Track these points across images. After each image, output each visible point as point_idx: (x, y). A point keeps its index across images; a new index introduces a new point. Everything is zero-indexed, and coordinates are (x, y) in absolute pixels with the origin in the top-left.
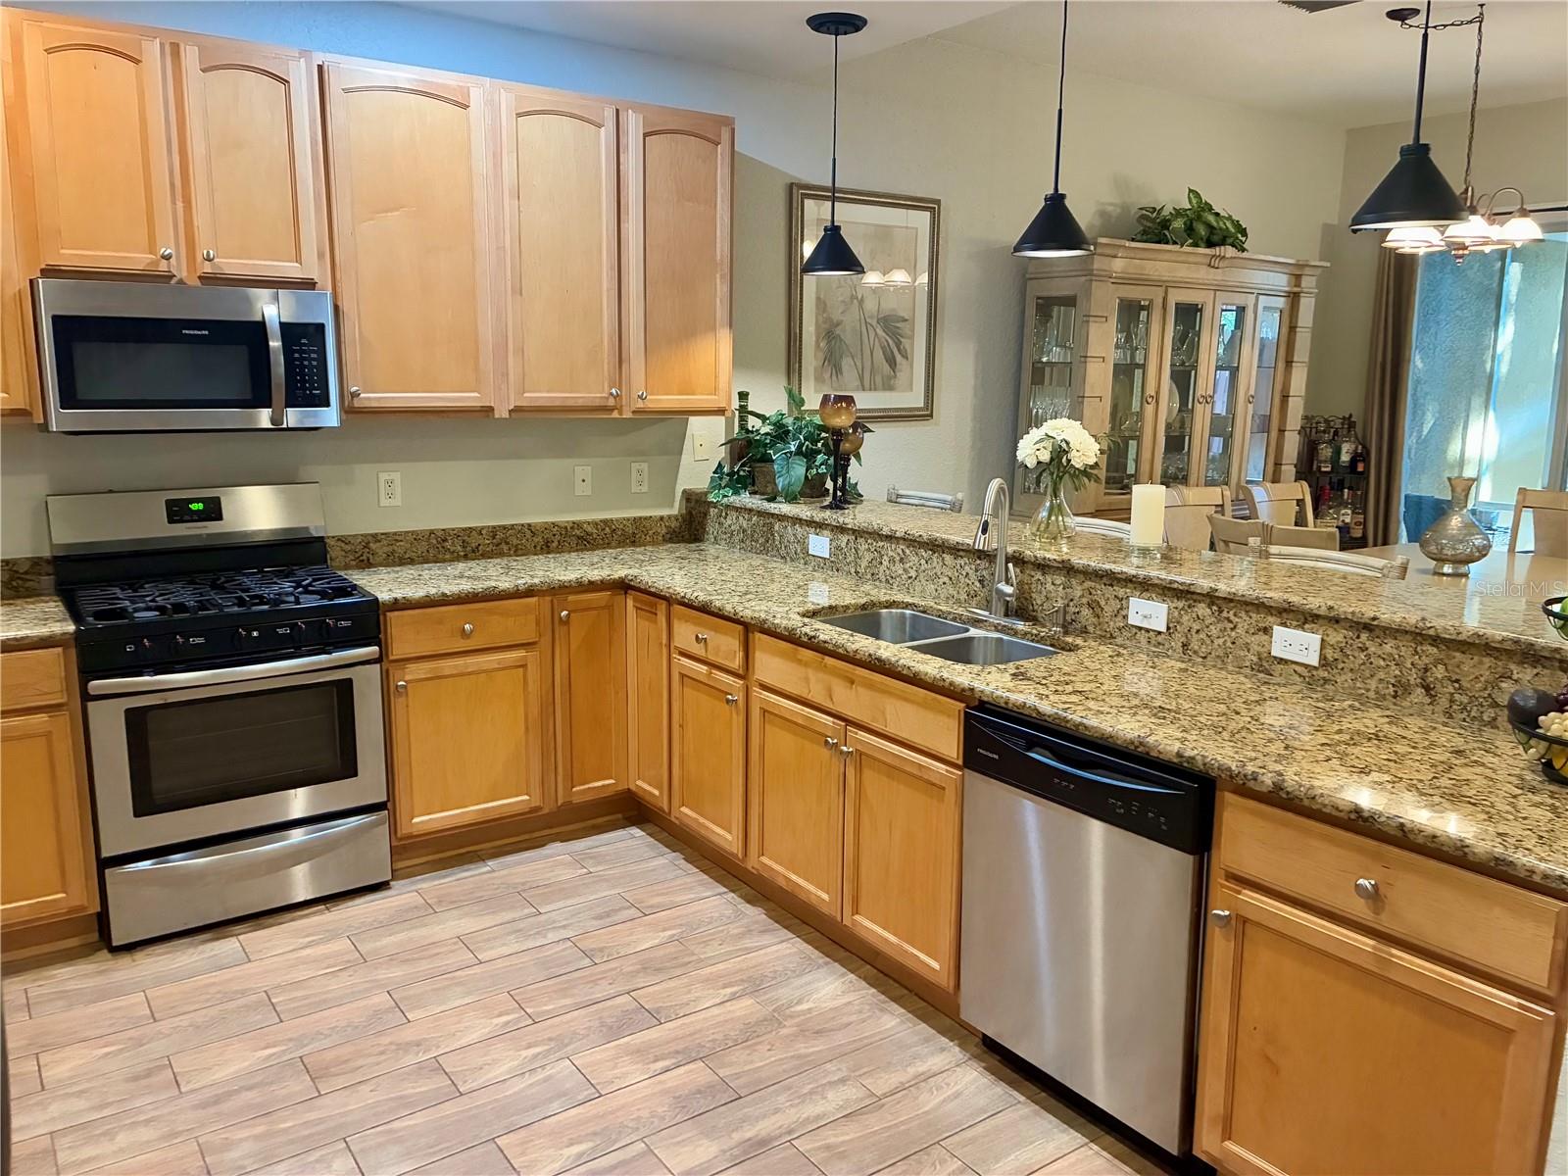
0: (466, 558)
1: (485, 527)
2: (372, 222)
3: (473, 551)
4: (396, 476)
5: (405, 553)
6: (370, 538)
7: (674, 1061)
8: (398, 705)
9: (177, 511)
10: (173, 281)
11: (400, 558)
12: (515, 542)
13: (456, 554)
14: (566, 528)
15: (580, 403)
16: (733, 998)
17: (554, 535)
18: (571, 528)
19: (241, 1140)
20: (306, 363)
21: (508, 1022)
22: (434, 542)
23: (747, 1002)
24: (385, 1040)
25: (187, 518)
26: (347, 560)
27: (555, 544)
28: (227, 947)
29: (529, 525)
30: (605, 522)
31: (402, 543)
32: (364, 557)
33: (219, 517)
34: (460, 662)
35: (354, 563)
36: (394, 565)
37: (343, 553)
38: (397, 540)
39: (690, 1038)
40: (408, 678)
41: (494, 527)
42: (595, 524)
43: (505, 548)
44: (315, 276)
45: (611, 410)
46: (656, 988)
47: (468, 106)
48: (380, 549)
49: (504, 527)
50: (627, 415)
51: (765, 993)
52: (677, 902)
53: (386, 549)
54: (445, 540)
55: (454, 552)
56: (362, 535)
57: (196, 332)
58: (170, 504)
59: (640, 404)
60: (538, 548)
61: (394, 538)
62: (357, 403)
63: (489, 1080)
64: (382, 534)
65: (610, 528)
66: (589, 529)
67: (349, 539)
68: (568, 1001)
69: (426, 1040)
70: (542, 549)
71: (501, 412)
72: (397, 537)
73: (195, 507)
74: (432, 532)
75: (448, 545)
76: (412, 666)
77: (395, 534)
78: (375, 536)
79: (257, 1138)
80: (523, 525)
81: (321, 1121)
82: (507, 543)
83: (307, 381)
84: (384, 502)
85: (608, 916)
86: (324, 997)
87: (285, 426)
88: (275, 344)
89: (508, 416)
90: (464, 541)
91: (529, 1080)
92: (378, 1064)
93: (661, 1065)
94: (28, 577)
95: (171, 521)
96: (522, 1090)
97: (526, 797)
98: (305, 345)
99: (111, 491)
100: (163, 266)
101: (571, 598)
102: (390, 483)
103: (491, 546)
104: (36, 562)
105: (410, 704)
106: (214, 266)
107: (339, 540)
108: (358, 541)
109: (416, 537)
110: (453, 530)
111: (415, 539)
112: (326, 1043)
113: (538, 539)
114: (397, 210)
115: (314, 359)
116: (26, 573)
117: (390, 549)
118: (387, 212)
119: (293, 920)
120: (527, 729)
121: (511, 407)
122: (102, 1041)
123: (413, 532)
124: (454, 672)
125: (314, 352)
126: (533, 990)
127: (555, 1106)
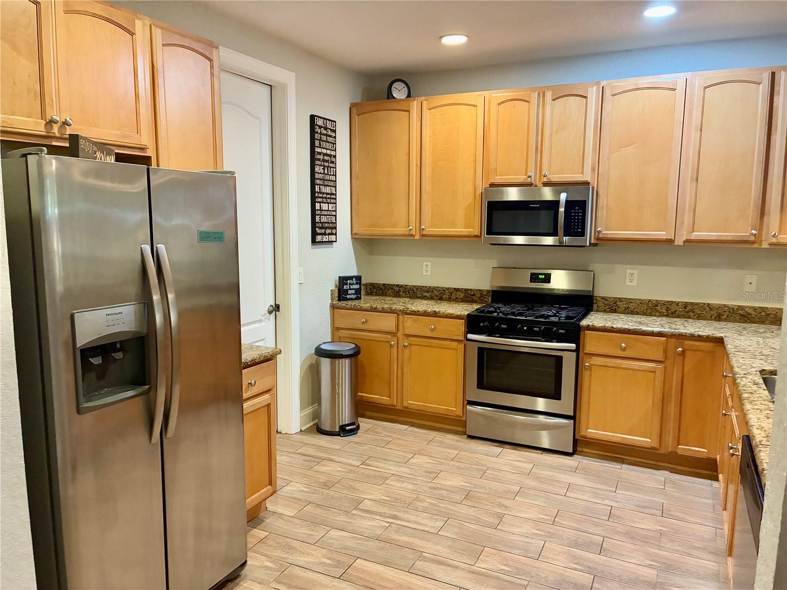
0: (667, 316)
1: (680, 302)
2: (618, 153)
3: (672, 313)
4: (636, 272)
5: (635, 309)
6: (618, 300)
7: (582, 568)
8: (586, 375)
9: (534, 278)
10: (533, 185)
11: (632, 311)
12: (699, 312)
13: (662, 314)
14: (733, 308)
15: (729, 238)
16: (650, 566)
17: (725, 312)
18: (737, 309)
19: (427, 502)
20: (576, 217)
21: (543, 518)
22: (651, 306)
23: (655, 572)
24: (499, 500)
25: (537, 281)
26: (605, 308)
27: (725, 317)
28: (496, 450)
29: (709, 304)
30: (763, 309)
31: (634, 304)
32: (614, 308)
33: (549, 282)
34: (619, 361)
35: (608, 310)
36: (628, 313)
37: (604, 305)
38: (631, 303)
39: (602, 566)
40: (592, 363)
41: (686, 303)
42: (755, 309)
43: (692, 314)
44: (589, 179)
45: (753, 243)
46: (620, 542)
47: (676, 89)
48: (622, 306)
49: (692, 303)
50: (765, 245)
51: (667, 574)
52: (687, 520)
53: (625, 306)
54: (657, 306)
55: (661, 312)
56: (614, 298)
57: (535, 206)
58: (532, 274)
59: (774, 240)
60: (713, 317)
61: (629, 301)
62: (601, 236)
63: (510, 531)
64: (624, 298)
65: (766, 312)
66: (750, 311)
67: (607, 299)
68: (575, 525)
69: (510, 507)
70: (715, 318)
71: (679, 242)
72: (631, 301)
73: (540, 276)
74: (650, 301)
75: (658, 308)
76: (595, 358)
77: (630, 299)
78: (620, 299)
79: (431, 503)
80: (704, 304)
81: (451, 510)
82: (694, 312)
83: (576, 226)
84: (628, 283)
85: (643, 508)
86: (500, 478)
87: (564, 245)
88: (562, 209)
89: (682, 244)
90: (667, 308)
91: (522, 539)
92: (487, 505)
93: (575, 566)
94: (485, 296)
95: (531, 281)
96: (515, 540)
97: (649, 440)
98: (577, 210)
99: (514, 268)
100: (529, 180)
101: (687, 342)
102: (632, 275)
103: (683, 312)
104: (488, 291)
105: (592, 375)
106: (548, 178)
107: (602, 298)
108: (611, 300)
109: (641, 302)
110: (662, 301)
111: (640, 303)
112: (482, 491)
113: (714, 313)
114: (631, 145)
115: (580, 216)
116: (485, 295)
117: (627, 306)
118: (626, 147)
119: (526, 452)
120: (653, 405)
121: (684, 240)
122: (433, 459)
123: (640, 300)
124: (615, 366)
125: (580, 212)
126: (569, 515)
127: (517, 552)
